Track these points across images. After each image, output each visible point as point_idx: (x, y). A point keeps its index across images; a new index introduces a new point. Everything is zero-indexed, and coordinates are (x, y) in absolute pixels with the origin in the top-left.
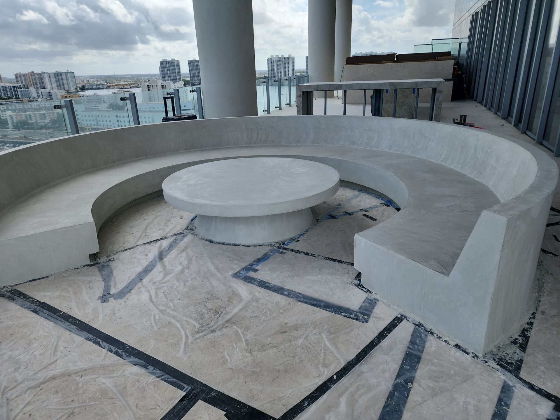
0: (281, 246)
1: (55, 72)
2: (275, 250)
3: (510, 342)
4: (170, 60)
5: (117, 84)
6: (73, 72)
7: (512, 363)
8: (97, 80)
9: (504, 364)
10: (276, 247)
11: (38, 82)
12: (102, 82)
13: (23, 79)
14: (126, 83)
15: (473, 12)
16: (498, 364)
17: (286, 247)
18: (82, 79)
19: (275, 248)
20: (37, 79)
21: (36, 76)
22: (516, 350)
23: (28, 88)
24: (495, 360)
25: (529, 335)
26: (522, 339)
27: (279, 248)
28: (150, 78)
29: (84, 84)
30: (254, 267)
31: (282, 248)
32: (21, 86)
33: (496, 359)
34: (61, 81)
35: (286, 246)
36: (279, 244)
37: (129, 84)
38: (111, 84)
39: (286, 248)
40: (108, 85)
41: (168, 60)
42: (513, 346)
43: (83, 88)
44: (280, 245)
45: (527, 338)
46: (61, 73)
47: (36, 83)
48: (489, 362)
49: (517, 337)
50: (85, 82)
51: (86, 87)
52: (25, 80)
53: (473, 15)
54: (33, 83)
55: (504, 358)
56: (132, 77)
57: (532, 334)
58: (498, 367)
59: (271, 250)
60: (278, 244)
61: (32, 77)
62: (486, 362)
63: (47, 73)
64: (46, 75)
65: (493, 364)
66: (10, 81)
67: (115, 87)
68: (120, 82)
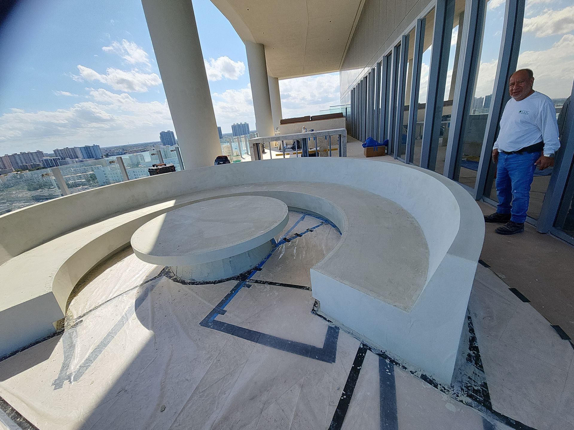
1: (84, 146)
4: (167, 131)
5: (132, 150)
6: (99, 146)
8: (117, 149)
11: (72, 154)
12: (121, 150)
13: (60, 153)
14: (138, 149)
15: (352, 88)
18: (106, 149)
20: (71, 152)
21: (70, 150)
23: (65, 159)
27: (244, 281)
28: (154, 144)
29: (107, 153)
32: (59, 158)
34: (90, 152)
37: (140, 150)
38: (127, 151)
40: (125, 151)
41: (165, 132)
43: (107, 156)
46: (89, 147)
47: (71, 155)
50: (108, 151)
51: (109, 154)
52: (62, 154)
53: (352, 90)
54: (69, 155)
56: (142, 145)
60: (243, 276)
61: (67, 151)
63: (78, 147)
64: (78, 148)
66: (50, 155)
67: (131, 152)
68: (133, 149)
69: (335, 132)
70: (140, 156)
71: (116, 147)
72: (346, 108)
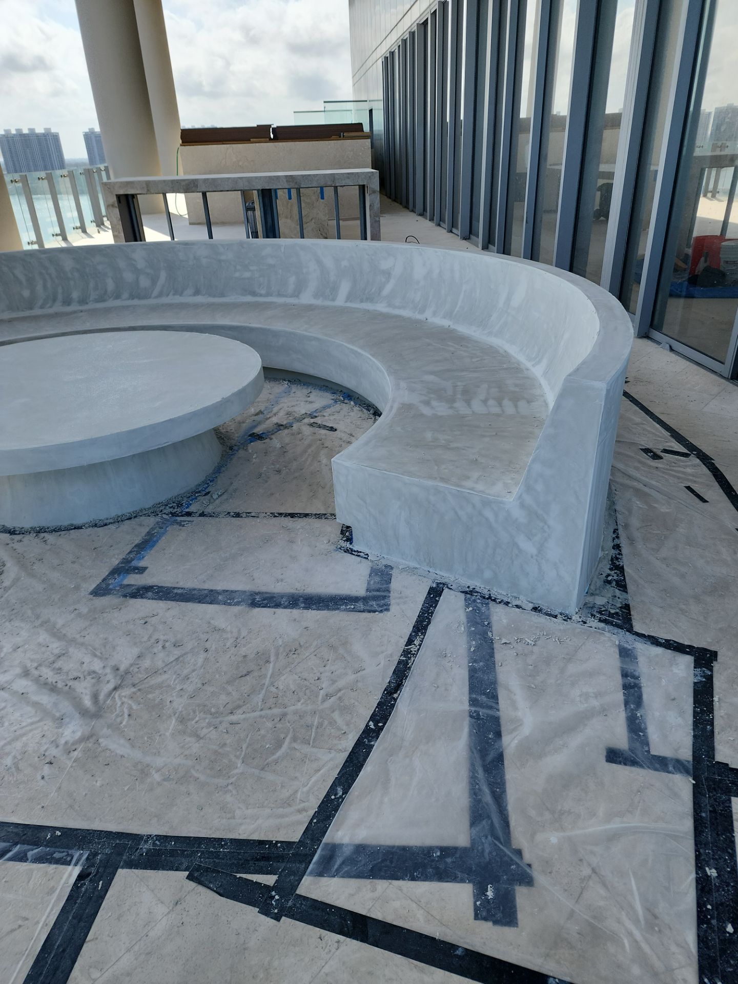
0: (175, 510)
2: (166, 520)
3: (602, 583)
7: (617, 613)
9: (607, 618)
10: (167, 514)
16: (600, 621)
17: (187, 510)
19: (164, 516)
22: (614, 592)
24: (595, 616)
25: (621, 564)
26: (615, 573)
27: (173, 516)
30: (134, 563)
31: (180, 514)
33: (595, 613)
35: (187, 508)
36: (170, 508)
39: (189, 512)
42: (608, 586)
44: (174, 508)
45: (621, 569)
48: (588, 622)
49: (609, 572)
55: (605, 609)
57: (625, 562)
58: (602, 625)
59: (158, 523)
60: (167, 507)
62: (585, 623)
65: (594, 623)
69: (348, 178)
72: (371, 111)
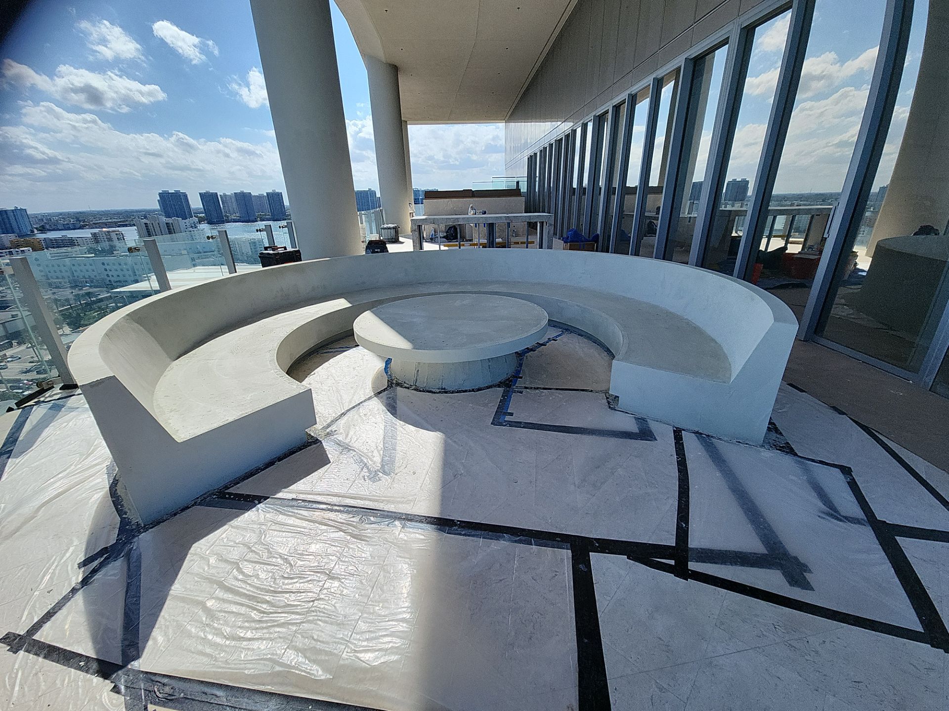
4: (174, 192)
5: (97, 222)
6: (25, 209)
8: (64, 218)
12: (72, 220)
14: (110, 221)
18: (40, 217)
28: (146, 214)
29: (43, 224)
34: (6, 220)
37: (116, 223)
38: (86, 222)
40: (82, 223)
41: (170, 192)
43: (43, 230)
46: (6, 211)
50: (44, 221)
51: (48, 227)
56: (118, 214)
67: (94, 226)
68: (99, 220)
70: (116, 234)
71: (61, 214)
